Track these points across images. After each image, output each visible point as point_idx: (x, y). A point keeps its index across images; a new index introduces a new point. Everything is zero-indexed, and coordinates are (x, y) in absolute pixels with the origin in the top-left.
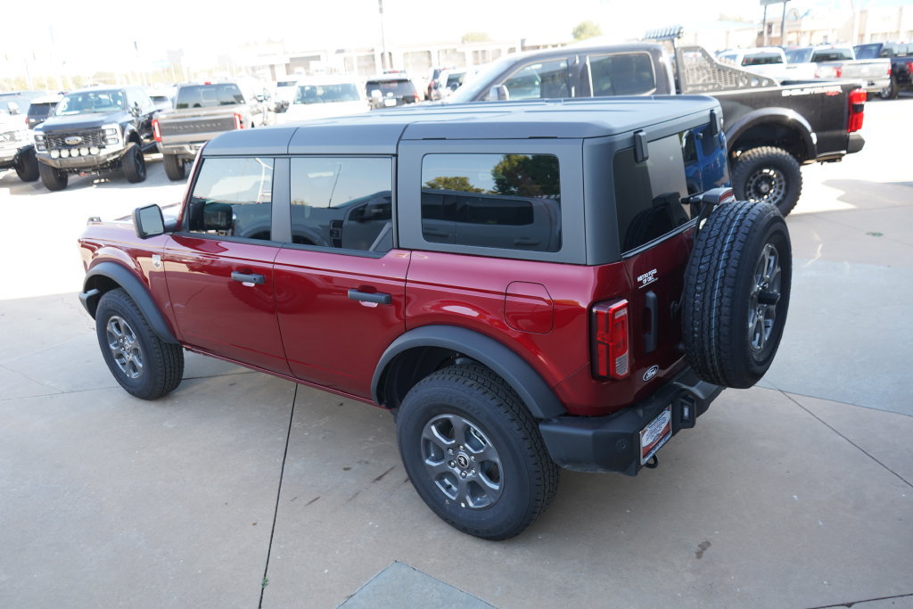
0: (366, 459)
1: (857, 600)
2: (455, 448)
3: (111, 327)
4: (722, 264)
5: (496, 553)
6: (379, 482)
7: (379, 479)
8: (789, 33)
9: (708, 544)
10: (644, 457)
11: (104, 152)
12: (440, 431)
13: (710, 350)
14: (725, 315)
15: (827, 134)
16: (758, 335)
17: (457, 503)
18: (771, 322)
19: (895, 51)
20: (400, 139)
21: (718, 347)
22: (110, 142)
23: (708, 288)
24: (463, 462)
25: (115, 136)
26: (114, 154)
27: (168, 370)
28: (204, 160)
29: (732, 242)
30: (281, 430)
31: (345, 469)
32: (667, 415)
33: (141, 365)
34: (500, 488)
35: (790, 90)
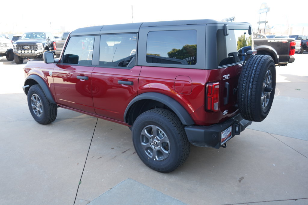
0: (120, 146)
1: (299, 198)
2: (153, 138)
3: (33, 98)
4: (253, 73)
5: (165, 177)
6: (124, 153)
7: (124, 152)
8: (267, 33)
9: (243, 178)
10: (222, 142)
11: (36, 52)
12: (148, 132)
13: (247, 105)
14: (254, 91)
15: (282, 55)
16: (264, 103)
17: (152, 159)
18: (268, 100)
19: (303, 38)
20: (140, 27)
21: (250, 104)
22: (39, 49)
23: (248, 82)
24: (155, 143)
25: (41, 47)
26: (40, 53)
27: (51, 114)
28: (70, 37)
29: (257, 66)
30: (90, 136)
31: (112, 149)
32: (230, 129)
33: (42, 112)
34: (169, 153)
35: (271, 40)
